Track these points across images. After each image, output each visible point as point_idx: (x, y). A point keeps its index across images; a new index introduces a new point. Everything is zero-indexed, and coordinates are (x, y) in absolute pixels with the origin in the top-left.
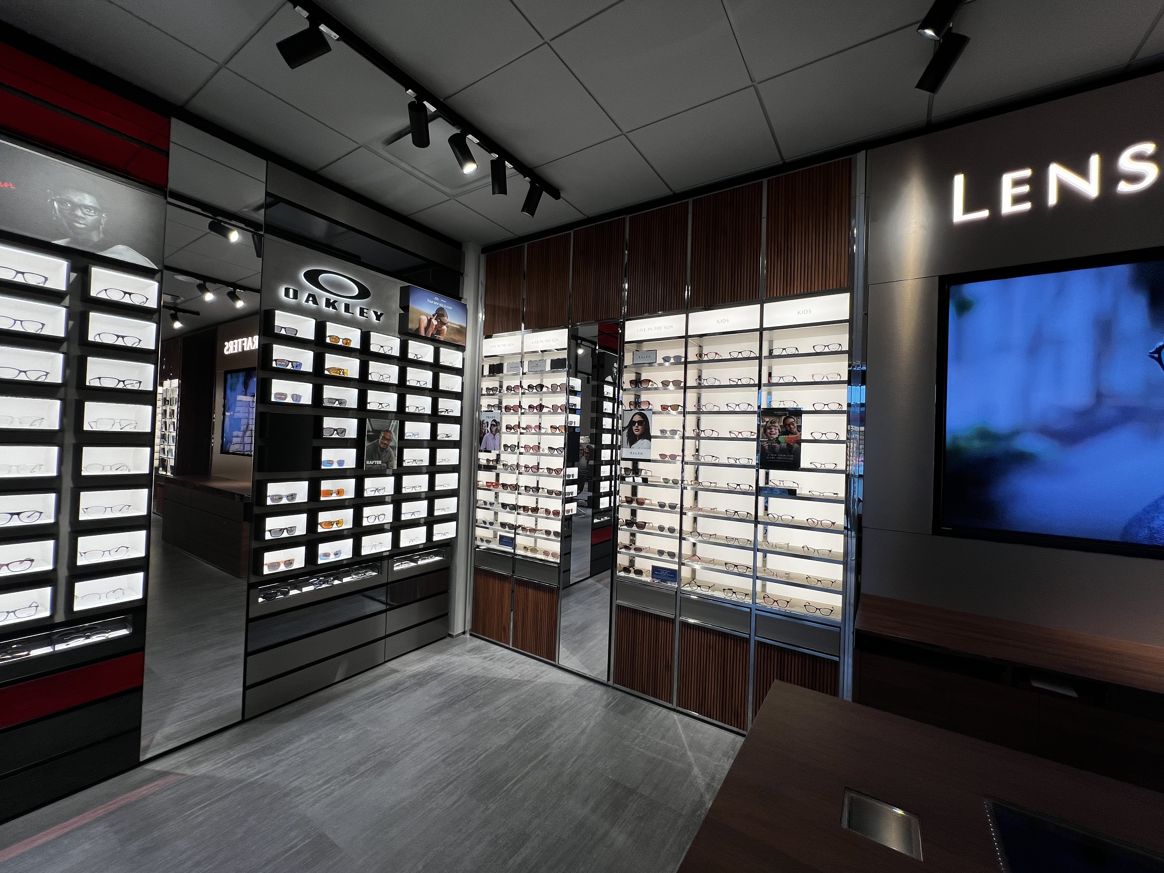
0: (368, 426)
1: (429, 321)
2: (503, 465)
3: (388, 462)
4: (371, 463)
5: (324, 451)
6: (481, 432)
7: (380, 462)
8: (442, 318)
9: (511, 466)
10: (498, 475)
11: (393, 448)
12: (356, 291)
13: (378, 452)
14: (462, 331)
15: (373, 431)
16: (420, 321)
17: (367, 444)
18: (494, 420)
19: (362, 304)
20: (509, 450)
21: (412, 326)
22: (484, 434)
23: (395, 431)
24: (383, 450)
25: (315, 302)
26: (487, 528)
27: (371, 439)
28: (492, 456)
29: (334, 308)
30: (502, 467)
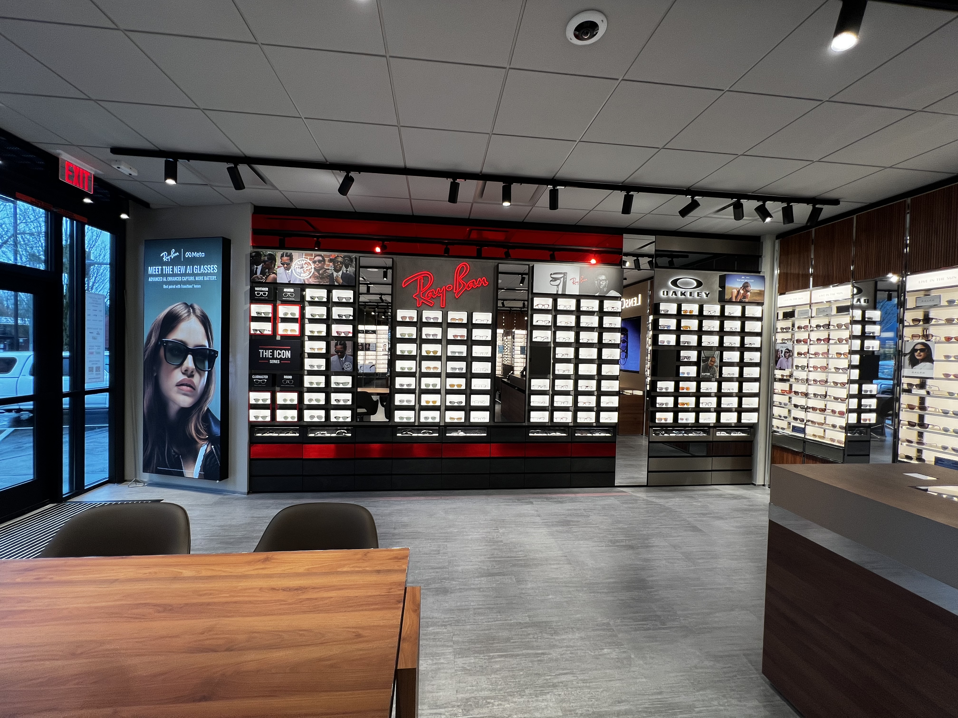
0: (703, 355)
1: (738, 292)
2: (795, 379)
3: (713, 374)
4: (705, 374)
5: (681, 367)
6: (776, 356)
7: (709, 374)
8: (747, 289)
9: (801, 380)
10: (791, 386)
11: (716, 366)
12: (695, 284)
13: (708, 368)
14: (761, 293)
15: (705, 357)
16: (732, 293)
17: (702, 364)
18: (787, 349)
19: (698, 290)
20: (800, 368)
21: (727, 297)
22: (779, 358)
23: (717, 357)
24: (711, 367)
25: (676, 295)
26: (783, 420)
27: (704, 361)
28: (787, 372)
29: (685, 295)
30: (794, 380)
